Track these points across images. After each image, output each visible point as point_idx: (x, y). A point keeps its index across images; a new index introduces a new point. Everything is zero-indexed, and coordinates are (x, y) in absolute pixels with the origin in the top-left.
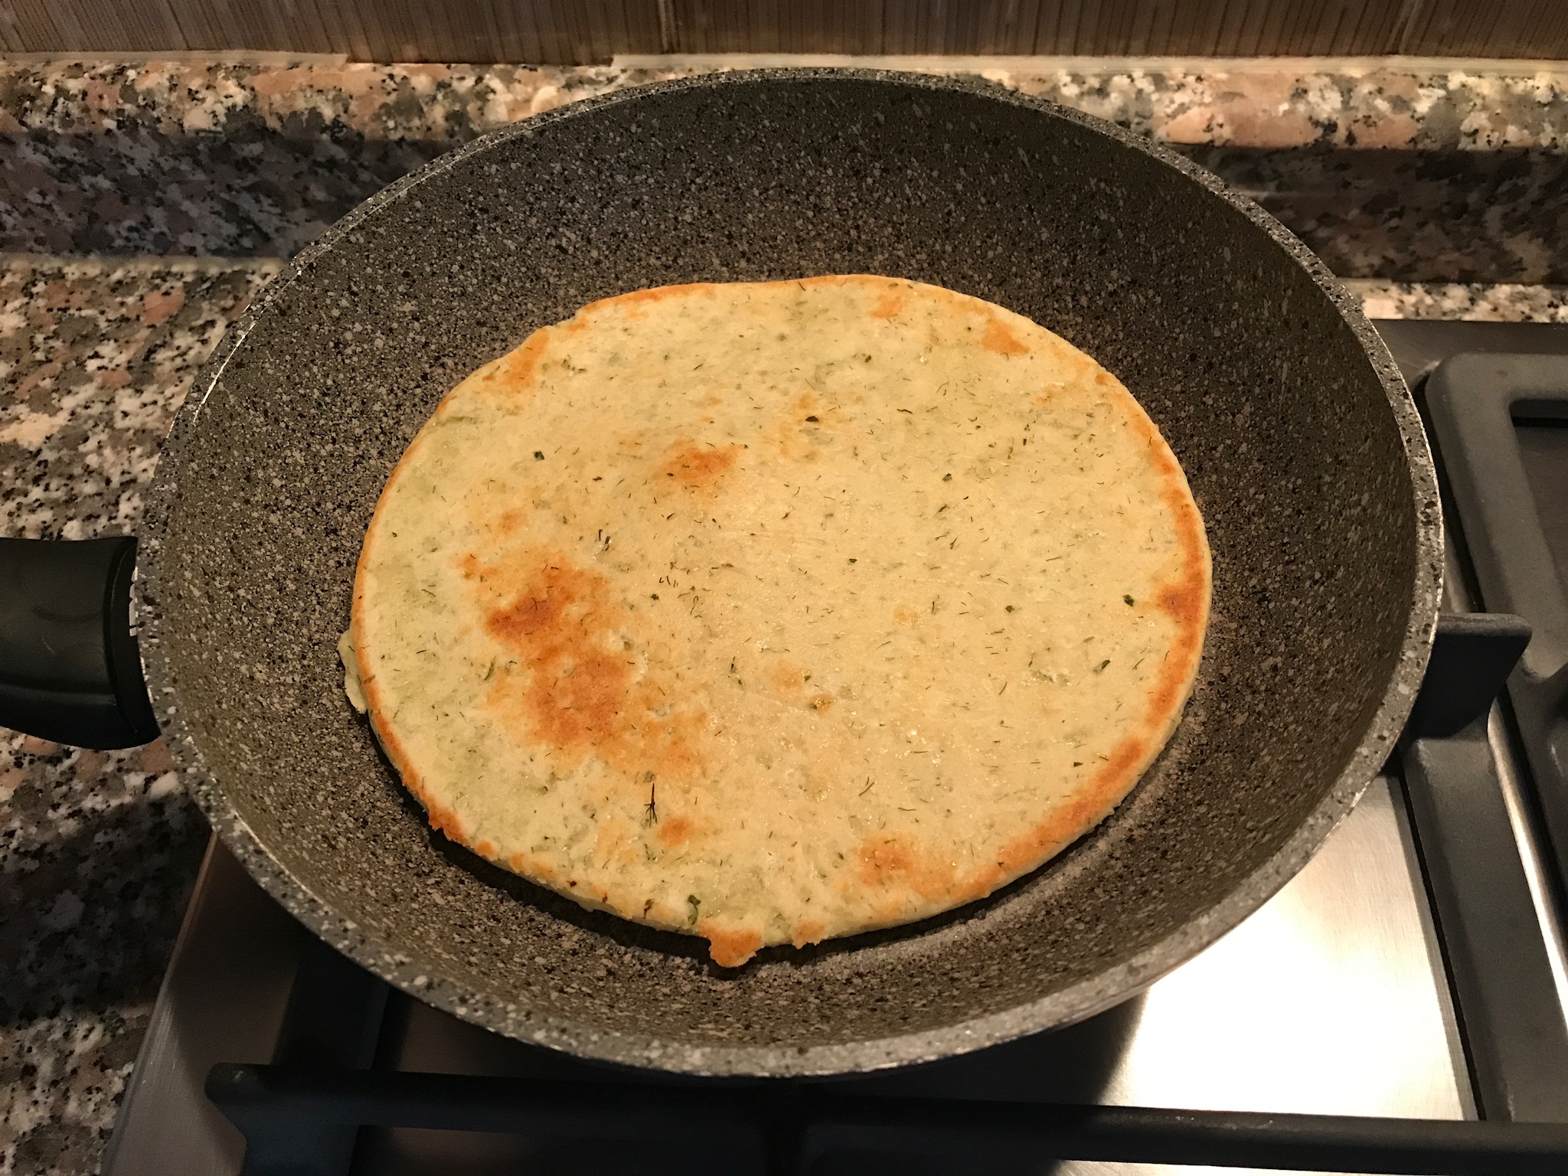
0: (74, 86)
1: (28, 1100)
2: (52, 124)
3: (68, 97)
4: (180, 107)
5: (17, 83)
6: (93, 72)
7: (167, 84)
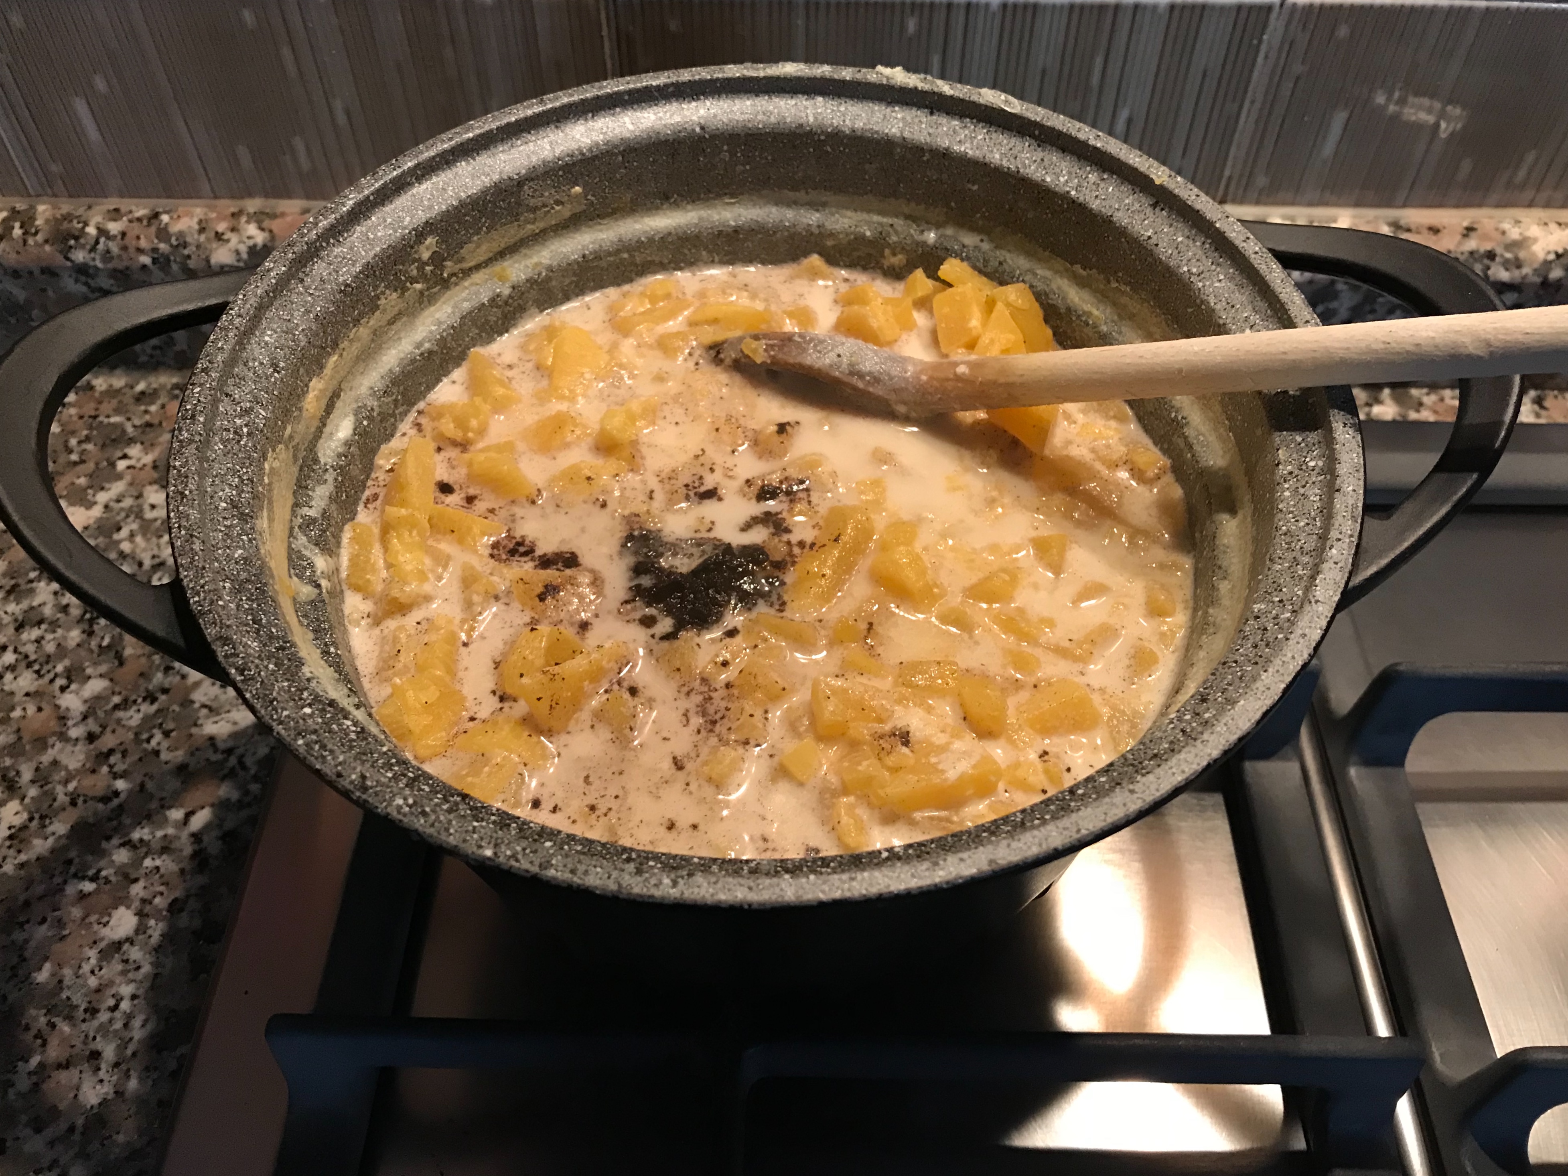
0: (114, 227)
1: (96, 1079)
2: (94, 259)
3: (109, 237)
4: (208, 246)
5: (61, 224)
6: (130, 216)
7: (197, 227)
